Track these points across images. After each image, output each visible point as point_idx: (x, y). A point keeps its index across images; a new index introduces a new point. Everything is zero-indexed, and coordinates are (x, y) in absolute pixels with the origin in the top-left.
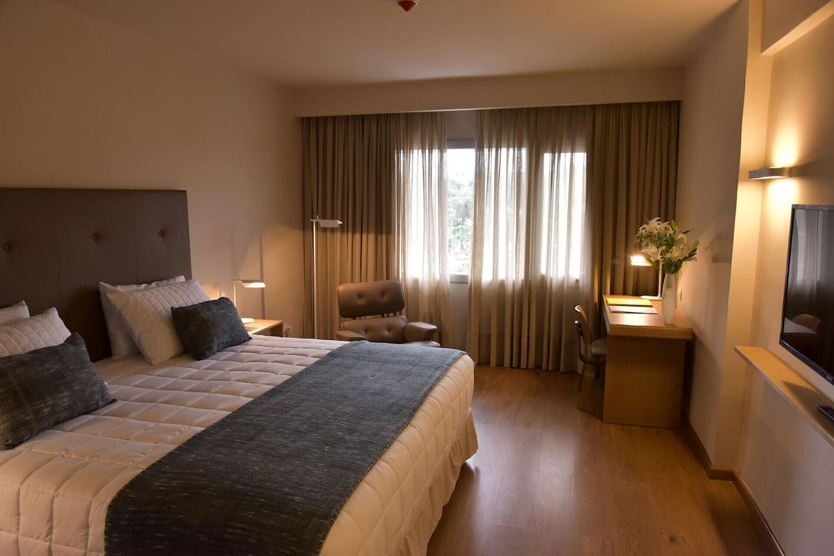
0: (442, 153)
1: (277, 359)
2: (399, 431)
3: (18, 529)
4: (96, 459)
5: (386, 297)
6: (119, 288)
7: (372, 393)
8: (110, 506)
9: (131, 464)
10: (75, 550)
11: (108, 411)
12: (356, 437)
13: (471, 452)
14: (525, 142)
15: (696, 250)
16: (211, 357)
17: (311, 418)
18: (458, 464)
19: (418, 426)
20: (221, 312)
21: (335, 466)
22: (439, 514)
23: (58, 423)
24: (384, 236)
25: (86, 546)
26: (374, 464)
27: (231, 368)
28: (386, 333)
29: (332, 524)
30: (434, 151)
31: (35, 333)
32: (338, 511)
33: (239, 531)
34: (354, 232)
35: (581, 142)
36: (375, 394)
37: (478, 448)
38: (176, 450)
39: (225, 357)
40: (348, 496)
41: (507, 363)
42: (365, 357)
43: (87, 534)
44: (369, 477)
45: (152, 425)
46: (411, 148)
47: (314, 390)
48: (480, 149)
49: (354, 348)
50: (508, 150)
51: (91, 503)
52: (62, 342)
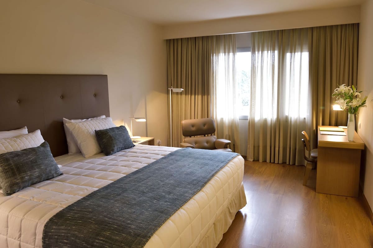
0: (234, 55)
1: (143, 156)
2: (194, 194)
3: (7, 234)
4: (45, 202)
5: (206, 126)
6: (72, 121)
7: (186, 174)
8: (45, 225)
9: (60, 205)
10: (30, 246)
11: (57, 179)
12: (171, 196)
13: (242, 206)
14: (277, 48)
15: (365, 101)
16: (113, 155)
17: (151, 185)
18: (234, 212)
19: (206, 192)
20: (119, 132)
21: (157, 210)
22: (220, 237)
23: (33, 184)
24: (206, 96)
25: (35, 244)
26: (177, 210)
27: (121, 160)
28: (206, 144)
29: (147, 241)
30: (230, 53)
31: (28, 141)
32: (152, 234)
33: (101, 242)
34: (191, 95)
35: (306, 47)
36: (187, 174)
37: (246, 203)
38: (82, 199)
39: (120, 154)
40: (159, 227)
41: (268, 160)
42: (187, 156)
43: (35, 239)
44: (172, 217)
45: (75, 186)
46: (219, 53)
47: (157, 172)
48: (253, 52)
49: (183, 151)
50: (268, 52)
51: (37, 223)
52: (39, 146)
